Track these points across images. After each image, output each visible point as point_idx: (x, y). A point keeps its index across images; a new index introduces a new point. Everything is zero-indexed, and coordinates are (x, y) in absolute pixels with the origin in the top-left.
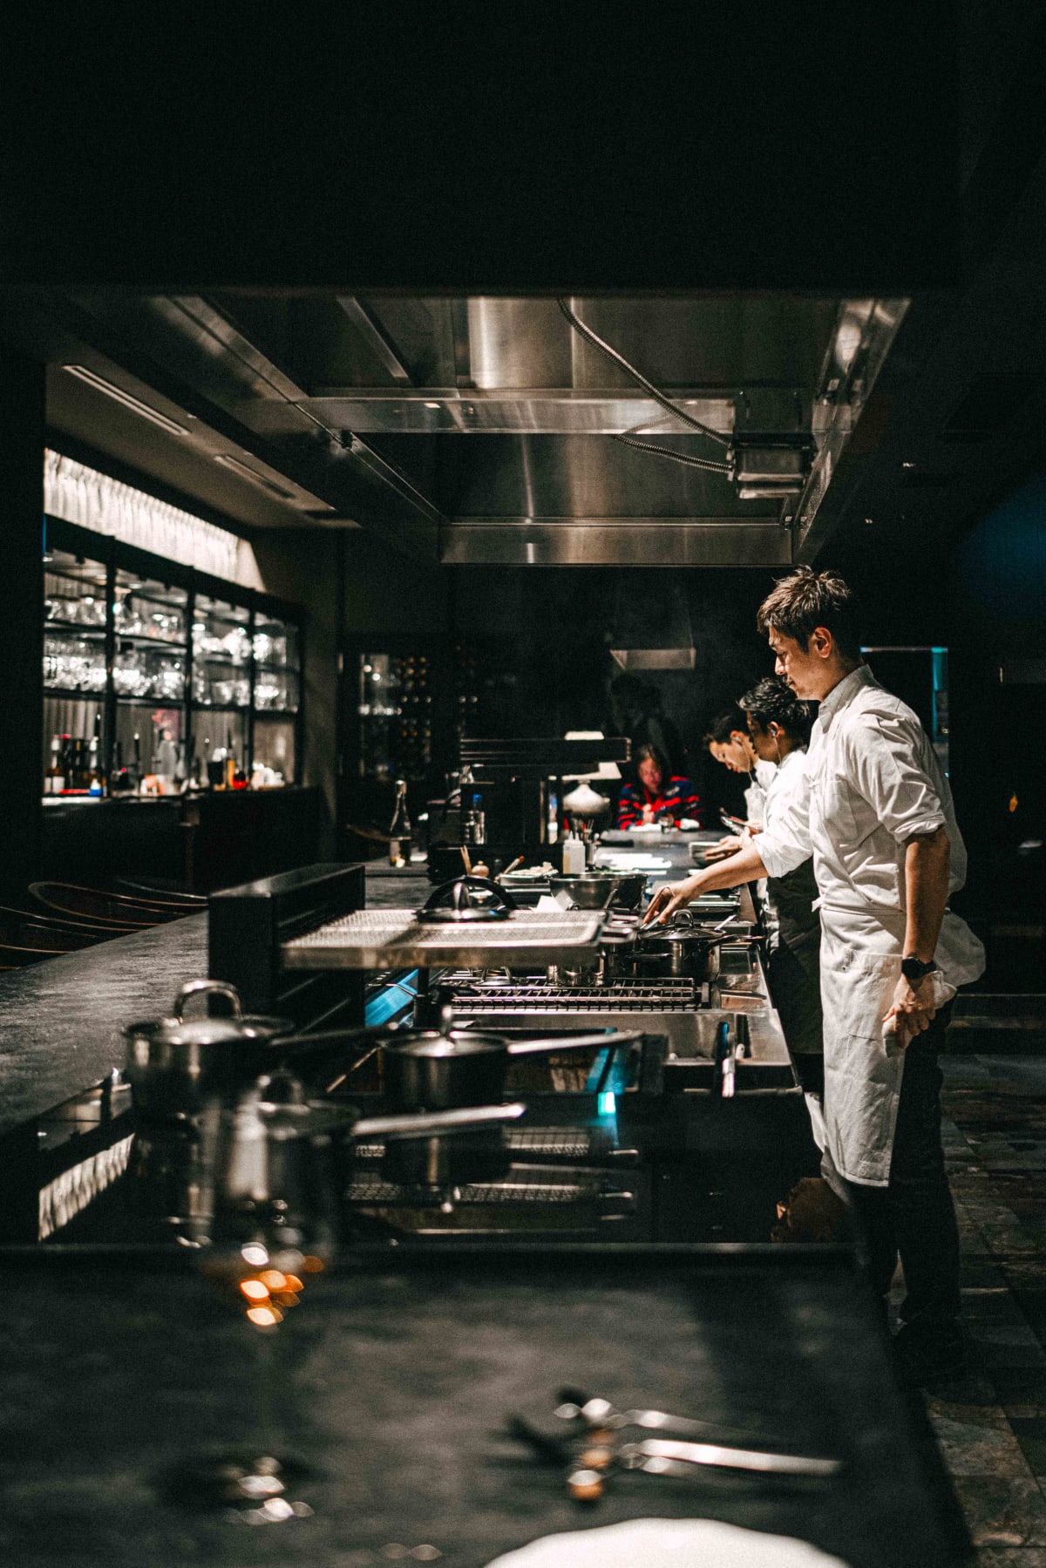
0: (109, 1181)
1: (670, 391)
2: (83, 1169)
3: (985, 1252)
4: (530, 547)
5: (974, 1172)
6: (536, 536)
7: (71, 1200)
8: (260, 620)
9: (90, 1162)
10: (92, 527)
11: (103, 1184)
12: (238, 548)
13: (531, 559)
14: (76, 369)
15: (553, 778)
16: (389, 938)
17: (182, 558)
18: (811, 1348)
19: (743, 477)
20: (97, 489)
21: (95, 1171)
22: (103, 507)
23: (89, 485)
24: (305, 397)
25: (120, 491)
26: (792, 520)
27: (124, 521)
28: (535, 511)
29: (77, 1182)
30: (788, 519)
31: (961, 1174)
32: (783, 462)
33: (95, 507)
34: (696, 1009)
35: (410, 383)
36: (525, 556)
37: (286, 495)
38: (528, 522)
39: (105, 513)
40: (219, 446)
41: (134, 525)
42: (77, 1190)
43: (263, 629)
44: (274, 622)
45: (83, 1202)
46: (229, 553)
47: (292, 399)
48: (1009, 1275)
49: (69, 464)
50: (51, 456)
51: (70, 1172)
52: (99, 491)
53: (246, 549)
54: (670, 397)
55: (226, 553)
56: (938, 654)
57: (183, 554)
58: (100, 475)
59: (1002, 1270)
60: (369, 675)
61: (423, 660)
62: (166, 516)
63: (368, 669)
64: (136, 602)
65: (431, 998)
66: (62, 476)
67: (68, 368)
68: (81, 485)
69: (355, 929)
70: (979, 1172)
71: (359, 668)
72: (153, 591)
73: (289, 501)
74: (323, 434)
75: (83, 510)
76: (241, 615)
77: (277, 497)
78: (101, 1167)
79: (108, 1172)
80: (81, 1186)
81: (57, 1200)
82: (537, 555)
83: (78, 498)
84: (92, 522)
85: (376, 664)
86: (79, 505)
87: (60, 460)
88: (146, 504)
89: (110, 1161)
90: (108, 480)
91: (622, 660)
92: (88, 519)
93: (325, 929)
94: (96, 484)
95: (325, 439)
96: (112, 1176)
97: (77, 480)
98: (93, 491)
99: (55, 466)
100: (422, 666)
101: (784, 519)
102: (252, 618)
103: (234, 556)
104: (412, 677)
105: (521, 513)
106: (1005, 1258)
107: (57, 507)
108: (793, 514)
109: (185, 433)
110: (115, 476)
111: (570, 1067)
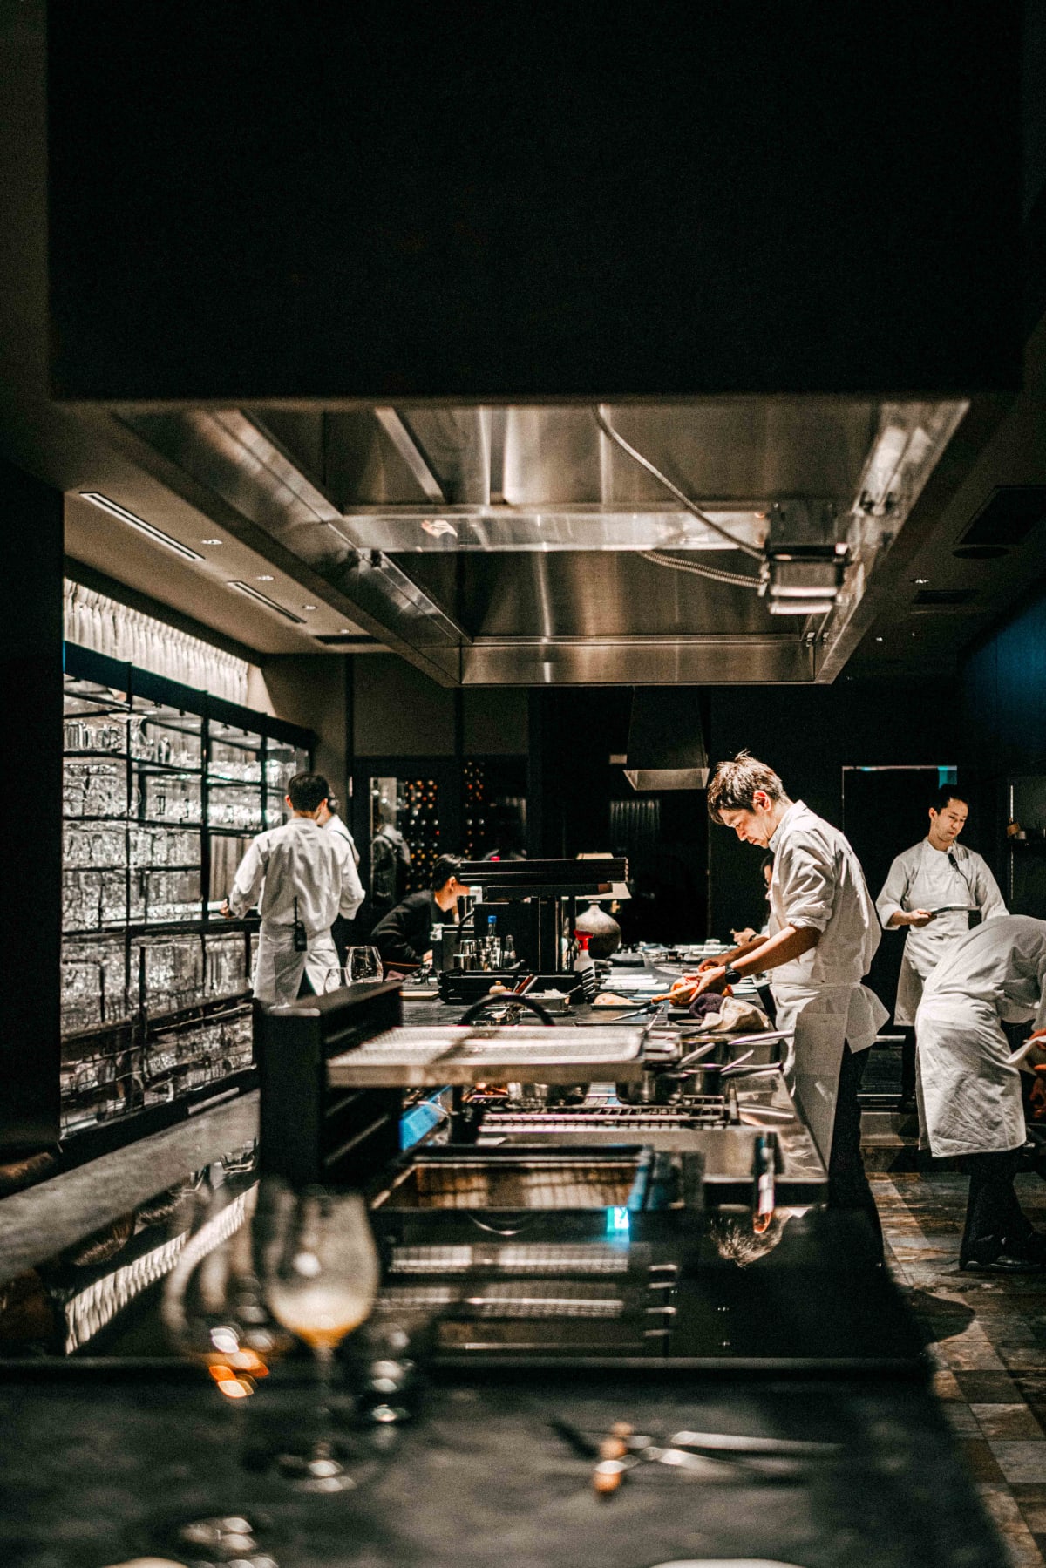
0: (129, 1296)
1: (704, 504)
2: (104, 1283)
3: (1003, 1368)
4: (547, 666)
5: (988, 1289)
6: (553, 656)
7: (93, 1315)
8: (272, 744)
9: (110, 1277)
10: (108, 653)
11: (124, 1299)
12: (248, 674)
13: (548, 679)
14: (93, 497)
15: (565, 898)
16: (434, 1056)
17: (195, 683)
18: (893, 1464)
19: (777, 591)
20: (111, 617)
21: (115, 1286)
22: (118, 634)
23: (104, 613)
24: (339, 516)
25: (135, 618)
26: (815, 636)
27: (138, 647)
28: (551, 630)
29: (98, 1296)
30: (811, 635)
31: (976, 1291)
32: (817, 575)
33: (110, 634)
34: (724, 1126)
35: (443, 500)
36: (543, 677)
37: (296, 620)
38: (545, 641)
39: (120, 641)
40: (231, 572)
41: (148, 652)
42: (99, 1306)
43: (276, 754)
44: (285, 746)
45: (105, 1318)
46: (240, 679)
47: (326, 518)
48: (1026, 1391)
49: (85, 592)
50: (68, 584)
51: (92, 1287)
52: (114, 618)
53: (257, 673)
54: (703, 509)
55: (237, 679)
56: (943, 772)
57: (196, 680)
58: (115, 603)
59: (1020, 1386)
60: (377, 799)
61: (431, 783)
62: (179, 642)
63: (376, 792)
64: (150, 727)
65: (465, 1115)
66: (77, 604)
67: (86, 496)
68: (97, 613)
69: (397, 1046)
70: (993, 1288)
71: (368, 791)
72: (167, 717)
73: (300, 626)
74: (352, 554)
75: (99, 637)
76: (254, 740)
77: (288, 622)
78: (121, 1283)
79: (129, 1287)
80: (102, 1299)
81: (80, 1316)
82: (554, 673)
83: (94, 624)
84: (108, 648)
85: (385, 788)
86: (94, 632)
87: (76, 589)
88: (160, 630)
89: (130, 1277)
90: (122, 607)
91: (633, 780)
92: (103, 647)
93: (368, 1047)
94: (112, 612)
95: (353, 560)
96: (133, 1292)
97: (93, 608)
98: (108, 619)
99: (72, 594)
100: (431, 789)
101: (806, 636)
102: (264, 743)
103: (244, 682)
104: (419, 800)
105: (539, 633)
106: (1023, 1374)
107: (74, 635)
108: (815, 631)
109: (199, 559)
110: (130, 604)
111: (607, 1183)
